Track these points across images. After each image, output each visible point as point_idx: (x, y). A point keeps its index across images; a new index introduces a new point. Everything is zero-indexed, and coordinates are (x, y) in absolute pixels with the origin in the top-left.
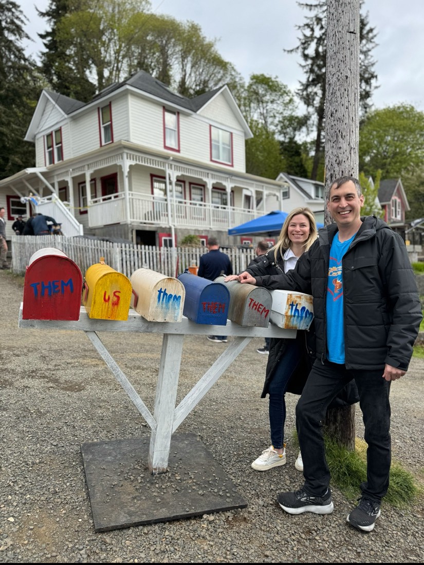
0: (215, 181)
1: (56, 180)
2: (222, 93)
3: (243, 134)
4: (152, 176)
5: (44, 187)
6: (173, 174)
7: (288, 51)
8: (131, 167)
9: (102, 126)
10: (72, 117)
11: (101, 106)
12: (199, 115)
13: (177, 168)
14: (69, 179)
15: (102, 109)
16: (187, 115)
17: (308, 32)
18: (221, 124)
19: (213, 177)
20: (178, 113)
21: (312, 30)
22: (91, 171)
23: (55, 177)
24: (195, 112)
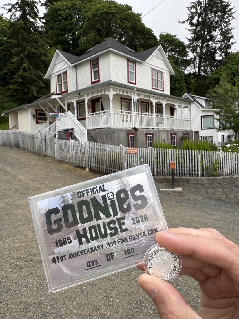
0: (156, 101)
1: (66, 102)
2: (159, 49)
3: (169, 73)
4: (121, 99)
5: (59, 105)
6: (135, 98)
7: (182, 22)
8: (114, 95)
9: (92, 71)
10: (74, 66)
11: (92, 59)
12: (146, 63)
13: (138, 95)
14: (74, 102)
15: (93, 61)
16: (140, 63)
17: (193, 10)
18: (157, 67)
19: (156, 98)
20: (135, 62)
21: (196, 9)
22: (89, 97)
23: (66, 100)
24: (144, 61)
